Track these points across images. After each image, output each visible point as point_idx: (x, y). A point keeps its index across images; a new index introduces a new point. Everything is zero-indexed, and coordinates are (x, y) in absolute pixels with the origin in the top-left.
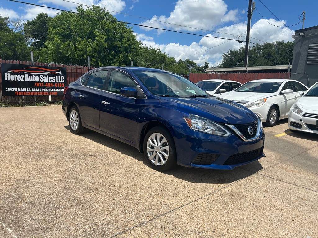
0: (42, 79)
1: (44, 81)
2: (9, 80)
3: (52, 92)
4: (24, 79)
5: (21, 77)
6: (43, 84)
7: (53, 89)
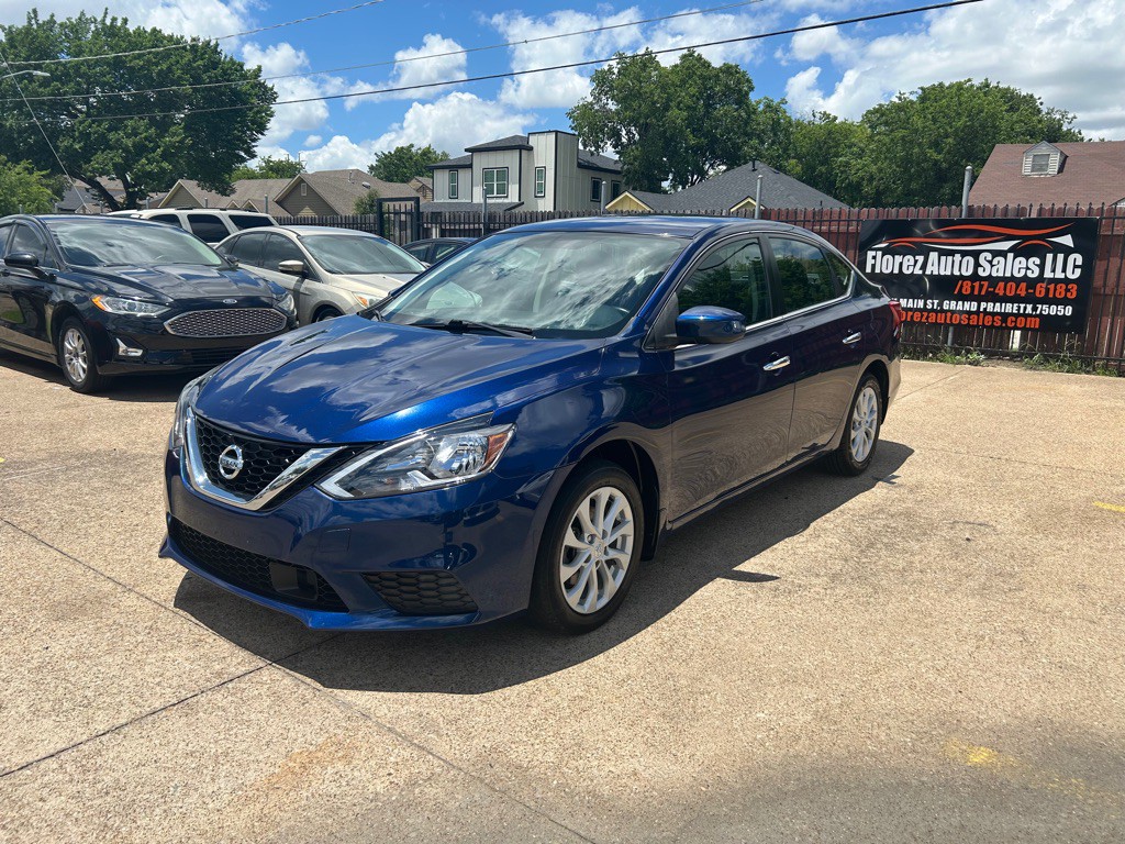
0: (987, 266)
1: (994, 274)
2: (878, 271)
3: (1018, 315)
4: (924, 267)
5: (916, 262)
6: (986, 284)
7: (1022, 306)
